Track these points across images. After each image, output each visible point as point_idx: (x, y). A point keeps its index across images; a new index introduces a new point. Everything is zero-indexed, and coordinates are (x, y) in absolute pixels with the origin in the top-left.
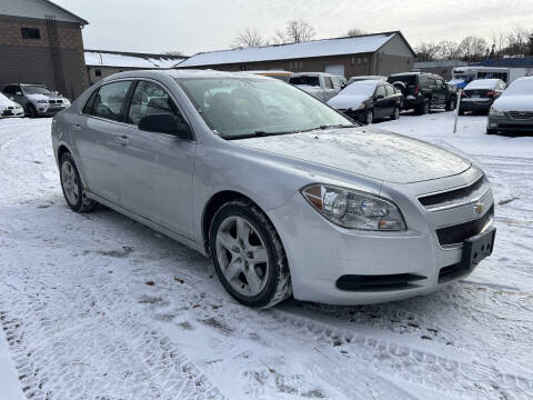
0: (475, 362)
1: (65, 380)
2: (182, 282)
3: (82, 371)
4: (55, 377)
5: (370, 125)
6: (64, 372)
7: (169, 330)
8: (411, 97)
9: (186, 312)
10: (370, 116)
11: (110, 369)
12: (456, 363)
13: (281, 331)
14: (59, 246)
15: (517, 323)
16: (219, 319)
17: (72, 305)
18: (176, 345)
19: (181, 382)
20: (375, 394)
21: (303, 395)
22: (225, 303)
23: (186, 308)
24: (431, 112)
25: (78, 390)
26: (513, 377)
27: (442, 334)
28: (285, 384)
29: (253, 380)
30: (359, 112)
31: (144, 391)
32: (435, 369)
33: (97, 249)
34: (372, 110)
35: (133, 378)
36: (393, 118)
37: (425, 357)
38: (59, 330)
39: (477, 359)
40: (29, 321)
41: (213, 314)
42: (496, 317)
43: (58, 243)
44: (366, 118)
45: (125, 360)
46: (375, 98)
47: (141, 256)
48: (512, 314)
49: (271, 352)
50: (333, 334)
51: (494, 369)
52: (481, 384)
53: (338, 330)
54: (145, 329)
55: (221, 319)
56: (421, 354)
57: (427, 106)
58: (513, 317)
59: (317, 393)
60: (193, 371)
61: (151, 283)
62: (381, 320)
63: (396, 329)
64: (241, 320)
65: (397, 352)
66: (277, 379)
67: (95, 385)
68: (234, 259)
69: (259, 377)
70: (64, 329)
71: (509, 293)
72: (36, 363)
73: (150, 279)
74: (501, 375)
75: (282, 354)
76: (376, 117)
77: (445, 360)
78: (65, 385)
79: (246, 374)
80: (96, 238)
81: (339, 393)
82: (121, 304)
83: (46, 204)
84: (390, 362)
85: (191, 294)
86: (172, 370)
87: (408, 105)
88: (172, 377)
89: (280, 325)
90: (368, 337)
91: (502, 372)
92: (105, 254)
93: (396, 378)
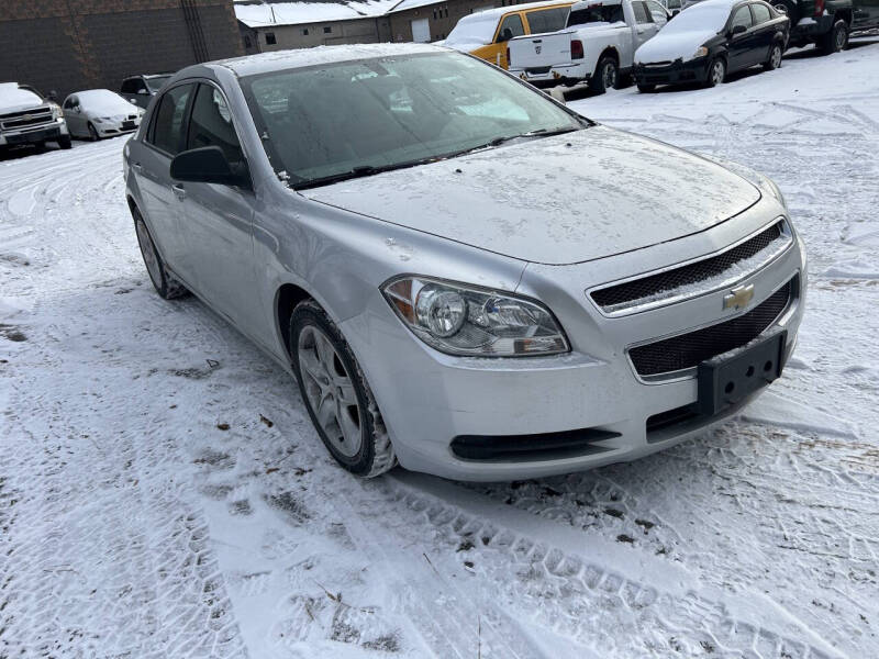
0: (691, 594)
1: (39, 597)
2: (270, 425)
3: (66, 583)
4: (26, 592)
5: (720, 87)
6: (43, 584)
7: (214, 514)
8: (807, 21)
9: (252, 480)
10: (719, 70)
11: (104, 582)
12: (655, 593)
13: (383, 519)
14: (118, 362)
15: (815, 512)
16: (297, 496)
17: (99, 466)
18: (213, 541)
19: (193, 611)
20: (485, 650)
21: (367, 645)
22: (319, 463)
23: (256, 474)
24: (849, 47)
25: (49, 615)
26: (751, 629)
27: (657, 532)
28: (347, 622)
29: (302, 611)
30: (697, 63)
31: (135, 624)
32: (612, 605)
33: (169, 364)
34: (722, 57)
35: (129, 599)
36: (768, 66)
37: (604, 578)
38: (64, 511)
39: (699, 586)
40: (32, 493)
41: (292, 486)
42: (780, 498)
43: (120, 356)
44: (712, 73)
45: (130, 568)
46: (728, 33)
47: (230, 377)
48: (814, 491)
49: (348, 560)
50: (465, 528)
51: (722, 608)
52: (683, 640)
53: (478, 520)
54: (181, 511)
55: (301, 493)
56: (600, 572)
57: (840, 35)
58: (815, 496)
59: (389, 643)
60: (218, 591)
61: (224, 427)
62: (560, 501)
63: (579, 520)
64: (330, 496)
65: (561, 566)
66: (338, 612)
67: (74, 609)
68: (324, 395)
69: (311, 607)
70: (72, 508)
71: (829, 445)
72: (13, 567)
73: (226, 418)
74: (729, 623)
75: (365, 564)
76: (731, 69)
77: (638, 586)
78: (35, 607)
79: (294, 599)
80: (176, 344)
81: (425, 645)
82: (169, 464)
83: (131, 286)
84: (538, 587)
85: (275, 446)
86: (190, 588)
87: (800, 36)
88: (184, 600)
89: (389, 507)
90: (520, 536)
91: (735, 617)
92: (178, 374)
93: (533, 620)
